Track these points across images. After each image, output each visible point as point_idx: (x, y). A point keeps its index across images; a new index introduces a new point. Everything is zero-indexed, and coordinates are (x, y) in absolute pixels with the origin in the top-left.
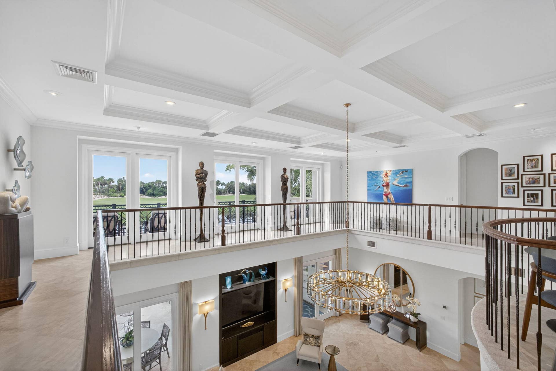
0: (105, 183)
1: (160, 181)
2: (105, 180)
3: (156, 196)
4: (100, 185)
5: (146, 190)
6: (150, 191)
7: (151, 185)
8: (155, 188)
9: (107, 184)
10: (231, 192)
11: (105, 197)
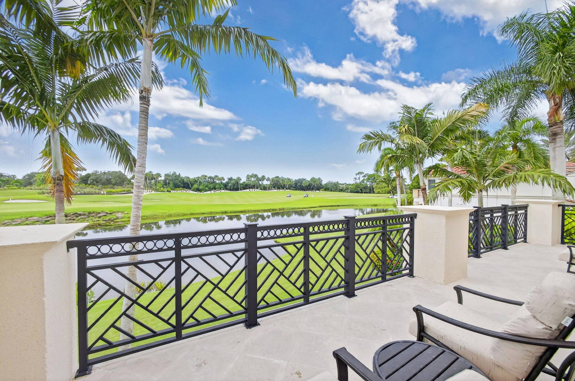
0: (153, 178)
1: (206, 176)
2: (152, 175)
3: (201, 191)
4: (148, 180)
5: (192, 185)
6: (195, 186)
7: (197, 180)
8: (200, 183)
9: (155, 179)
10: (276, 188)
11: (153, 192)
